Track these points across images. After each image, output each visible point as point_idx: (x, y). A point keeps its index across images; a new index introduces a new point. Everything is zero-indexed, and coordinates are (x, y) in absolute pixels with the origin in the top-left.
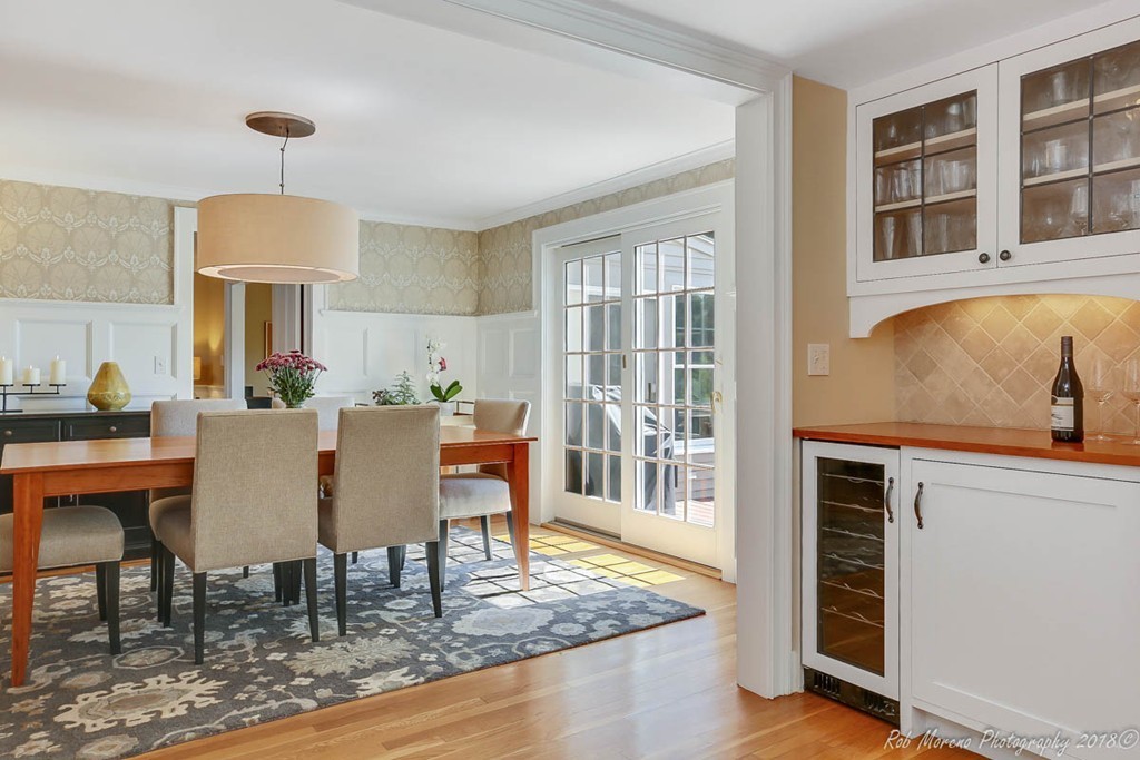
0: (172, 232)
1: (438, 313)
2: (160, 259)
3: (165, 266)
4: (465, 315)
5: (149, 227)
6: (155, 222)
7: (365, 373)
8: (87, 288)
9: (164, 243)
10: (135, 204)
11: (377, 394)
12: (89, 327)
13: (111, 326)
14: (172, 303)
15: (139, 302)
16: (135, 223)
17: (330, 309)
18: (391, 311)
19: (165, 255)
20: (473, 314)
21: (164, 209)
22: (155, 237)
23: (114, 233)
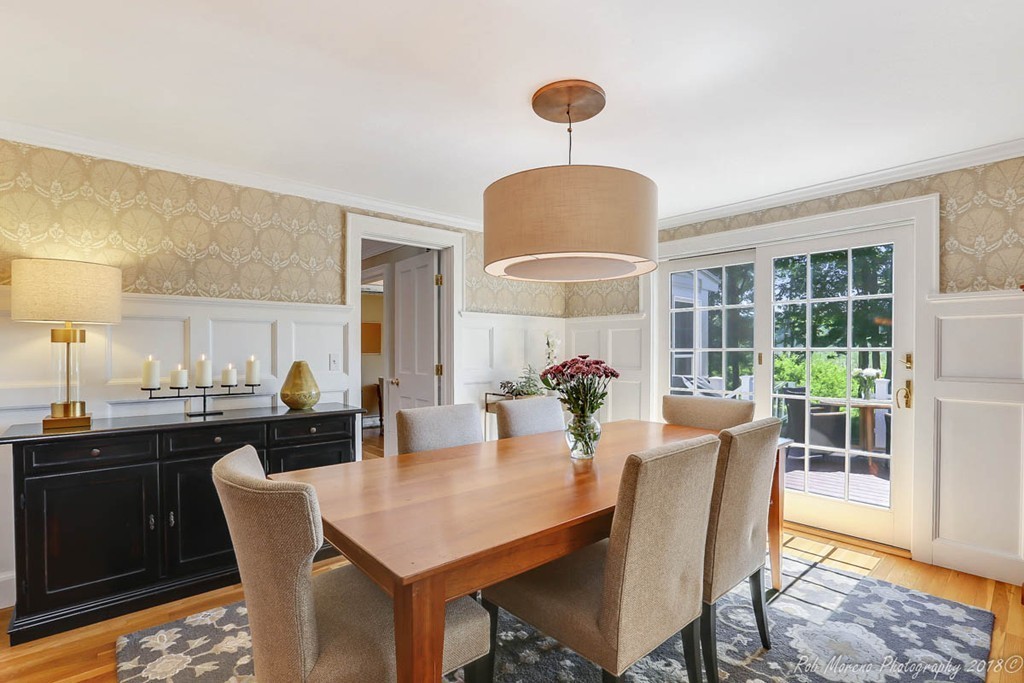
0: (344, 237)
1: (540, 315)
2: (334, 261)
3: (338, 268)
4: (557, 316)
5: (325, 231)
6: (330, 227)
7: (491, 366)
8: (272, 288)
9: (337, 247)
10: (314, 207)
11: (503, 385)
12: (274, 326)
13: (293, 325)
14: (343, 303)
15: (316, 302)
16: (313, 226)
17: (467, 310)
18: (508, 313)
19: (337, 257)
20: (561, 316)
21: (338, 215)
22: (330, 241)
23: (295, 235)
